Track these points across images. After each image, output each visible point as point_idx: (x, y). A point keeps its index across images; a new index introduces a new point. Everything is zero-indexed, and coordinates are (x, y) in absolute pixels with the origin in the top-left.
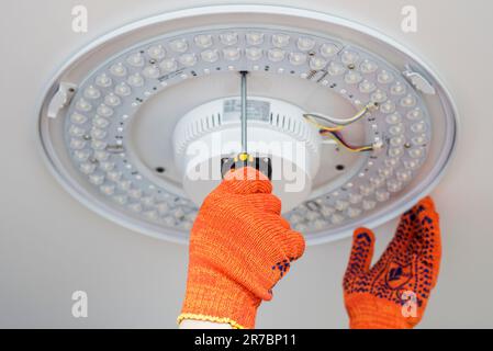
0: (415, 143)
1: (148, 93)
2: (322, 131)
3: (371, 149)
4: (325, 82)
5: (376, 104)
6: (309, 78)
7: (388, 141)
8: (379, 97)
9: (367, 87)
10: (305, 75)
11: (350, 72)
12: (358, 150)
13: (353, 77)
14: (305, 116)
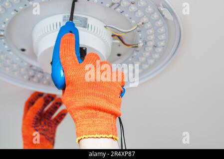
0: (159, 45)
1: (21, 8)
2: (113, 36)
3: (137, 47)
4: (118, 10)
5: (143, 23)
6: (110, 7)
7: (146, 43)
8: (145, 19)
9: (140, 14)
10: (108, 5)
11: (132, 5)
12: (130, 47)
13: (133, 8)
14: (105, 27)
